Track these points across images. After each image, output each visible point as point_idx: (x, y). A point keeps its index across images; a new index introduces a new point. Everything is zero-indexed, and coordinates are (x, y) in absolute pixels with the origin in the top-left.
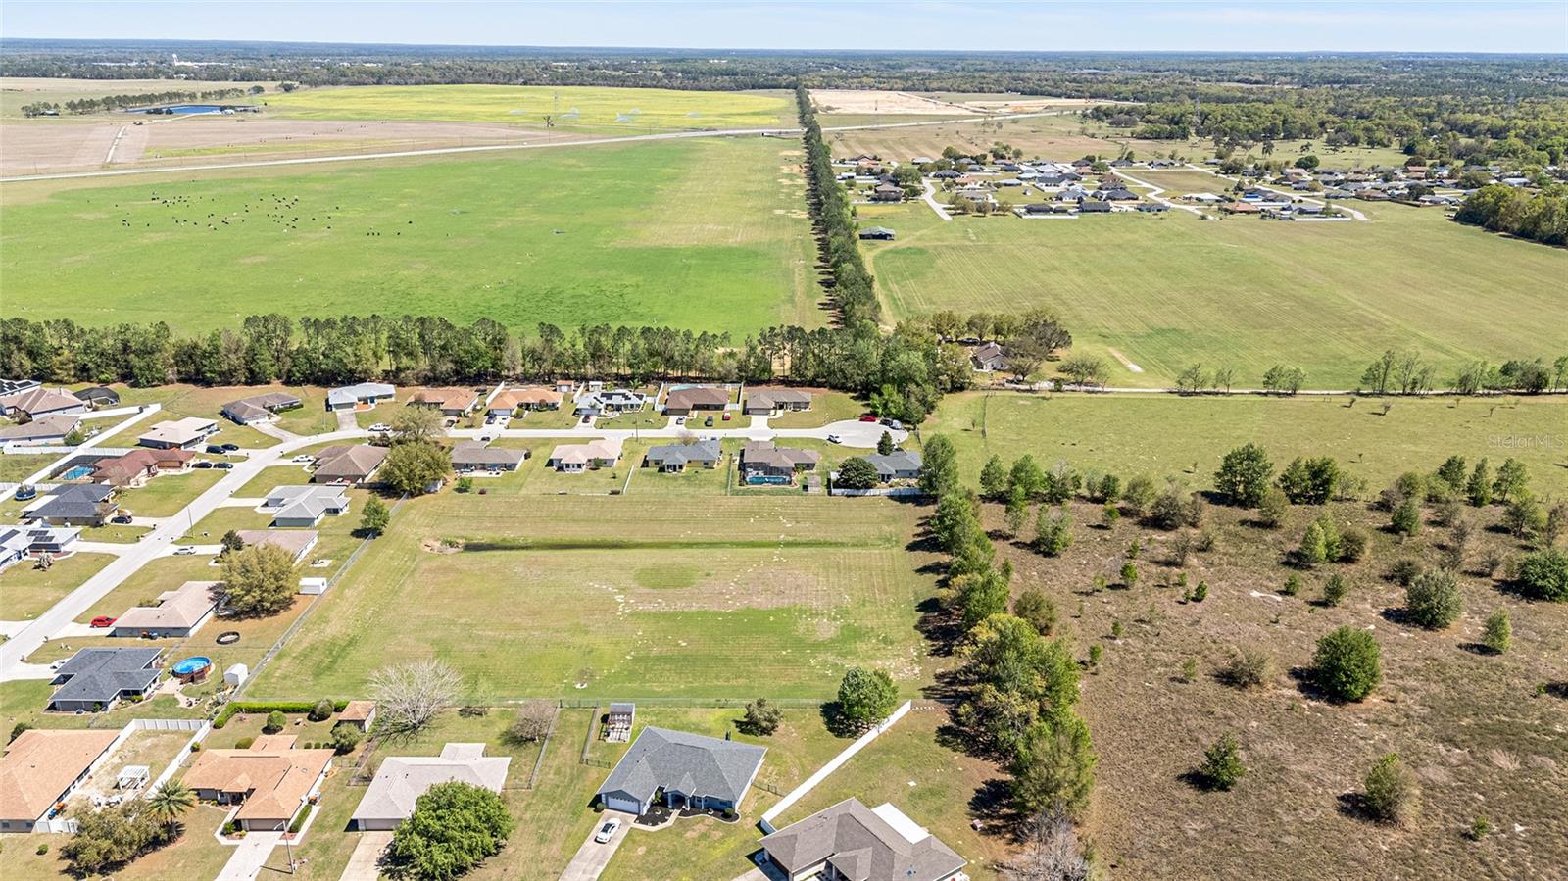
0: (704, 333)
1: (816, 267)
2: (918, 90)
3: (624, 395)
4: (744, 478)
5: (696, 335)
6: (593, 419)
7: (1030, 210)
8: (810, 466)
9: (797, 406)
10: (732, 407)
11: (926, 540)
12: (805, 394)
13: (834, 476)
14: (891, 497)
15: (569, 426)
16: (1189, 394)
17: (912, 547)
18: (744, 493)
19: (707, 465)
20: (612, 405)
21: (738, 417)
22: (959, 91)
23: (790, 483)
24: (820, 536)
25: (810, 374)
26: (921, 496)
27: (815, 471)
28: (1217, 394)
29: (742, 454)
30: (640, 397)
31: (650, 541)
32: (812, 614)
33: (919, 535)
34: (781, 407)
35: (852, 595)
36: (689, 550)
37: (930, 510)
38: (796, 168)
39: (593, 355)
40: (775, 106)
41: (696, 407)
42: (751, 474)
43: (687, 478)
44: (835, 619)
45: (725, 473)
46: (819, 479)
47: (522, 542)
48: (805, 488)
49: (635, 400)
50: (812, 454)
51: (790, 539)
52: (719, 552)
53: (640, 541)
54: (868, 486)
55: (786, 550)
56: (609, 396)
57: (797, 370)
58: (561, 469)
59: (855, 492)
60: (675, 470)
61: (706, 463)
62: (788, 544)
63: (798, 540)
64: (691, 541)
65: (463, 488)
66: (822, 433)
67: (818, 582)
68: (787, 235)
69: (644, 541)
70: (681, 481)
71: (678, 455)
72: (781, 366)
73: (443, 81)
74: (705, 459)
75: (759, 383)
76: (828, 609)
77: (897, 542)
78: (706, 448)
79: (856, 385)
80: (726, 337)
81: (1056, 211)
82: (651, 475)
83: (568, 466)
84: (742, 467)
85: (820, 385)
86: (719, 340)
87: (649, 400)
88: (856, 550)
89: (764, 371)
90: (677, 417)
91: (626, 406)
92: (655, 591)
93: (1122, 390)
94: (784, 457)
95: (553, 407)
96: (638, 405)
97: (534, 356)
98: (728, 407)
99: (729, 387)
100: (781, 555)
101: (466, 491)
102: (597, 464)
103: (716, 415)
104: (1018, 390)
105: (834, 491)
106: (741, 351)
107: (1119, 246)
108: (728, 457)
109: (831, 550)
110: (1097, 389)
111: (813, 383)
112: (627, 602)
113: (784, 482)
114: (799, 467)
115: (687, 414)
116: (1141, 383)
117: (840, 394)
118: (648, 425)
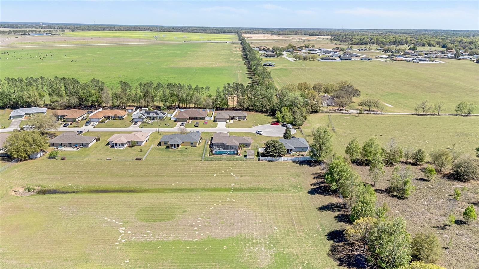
0: (197, 86)
1: (246, 73)
2: (276, 34)
3: (156, 113)
4: (212, 151)
5: (193, 87)
6: (139, 124)
7: (322, 59)
8: (247, 145)
9: (240, 118)
10: (209, 119)
11: (320, 188)
12: (244, 113)
13: (261, 150)
14: (294, 161)
15: (126, 126)
16: (421, 115)
17: (312, 192)
18: (212, 159)
19: (193, 144)
20: (150, 117)
21: (211, 123)
22: (289, 35)
23: (237, 154)
24: (254, 184)
25: (246, 105)
26: (311, 161)
27: (250, 148)
28: (434, 115)
29: (212, 140)
30: (164, 114)
31: (153, 188)
32: (253, 243)
33: (314, 185)
34: (232, 119)
35: (279, 226)
36: (176, 194)
37: (317, 169)
38: (238, 49)
39: (144, 96)
40: (231, 37)
41: (190, 118)
42: (216, 149)
43: (181, 151)
44: (270, 248)
45: (202, 149)
46: (253, 152)
47: (75, 189)
48: (245, 156)
49: (161, 115)
50: (249, 140)
51: (237, 186)
52: (193, 195)
53: (147, 188)
54: (280, 156)
55: (235, 193)
56: (149, 113)
57: (240, 103)
58: (113, 146)
59: (273, 159)
60: (175, 147)
61: (192, 144)
62: (236, 190)
63: (243, 187)
64: (178, 187)
65: (52, 157)
66: (253, 130)
67: (256, 216)
68: (235, 65)
69: (150, 188)
70: (177, 153)
71: (177, 139)
72: (232, 102)
73: (124, 30)
74: (191, 141)
75: (222, 109)
76: (265, 239)
77: (301, 188)
78: (193, 136)
79: (267, 110)
80: (207, 88)
81: (332, 60)
82: (161, 150)
83: (116, 145)
84: (211, 145)
85: (250, 110)
86: (204, 89)
87: (169, 115)
88: (278, 194)
89: (225, 104)
90: (181, 123)
91: (156, 117)
92: (147, 224)
93: (390, 113)
94: (233, 140)
95: (121, 118)
96: (163, 117)
97: (116, 96)
98: (207, 118)
99: (208, 111)
100: (231, 197)
101: (54, 157)
102: (132, 144)
103: (201, 122)
104: (342, 113)
105: (262, 158)
106: (214, 94)
107: (360, 68)
108: (204, 141)
109: (262, 193)
110: (377, 113)
111: (247, 110)
112: (126, 233)
113: (234, 154)
114: (241, 146)
115: (186, 121)
116: (396, 111)
117: (260, 114)
118: (166, 126)
